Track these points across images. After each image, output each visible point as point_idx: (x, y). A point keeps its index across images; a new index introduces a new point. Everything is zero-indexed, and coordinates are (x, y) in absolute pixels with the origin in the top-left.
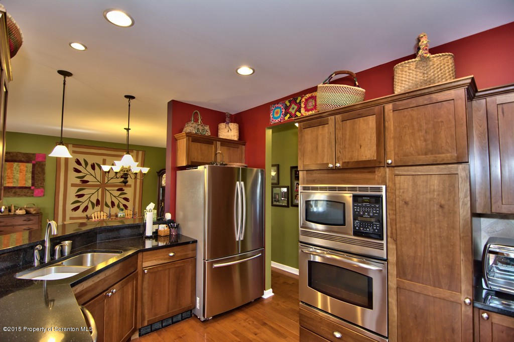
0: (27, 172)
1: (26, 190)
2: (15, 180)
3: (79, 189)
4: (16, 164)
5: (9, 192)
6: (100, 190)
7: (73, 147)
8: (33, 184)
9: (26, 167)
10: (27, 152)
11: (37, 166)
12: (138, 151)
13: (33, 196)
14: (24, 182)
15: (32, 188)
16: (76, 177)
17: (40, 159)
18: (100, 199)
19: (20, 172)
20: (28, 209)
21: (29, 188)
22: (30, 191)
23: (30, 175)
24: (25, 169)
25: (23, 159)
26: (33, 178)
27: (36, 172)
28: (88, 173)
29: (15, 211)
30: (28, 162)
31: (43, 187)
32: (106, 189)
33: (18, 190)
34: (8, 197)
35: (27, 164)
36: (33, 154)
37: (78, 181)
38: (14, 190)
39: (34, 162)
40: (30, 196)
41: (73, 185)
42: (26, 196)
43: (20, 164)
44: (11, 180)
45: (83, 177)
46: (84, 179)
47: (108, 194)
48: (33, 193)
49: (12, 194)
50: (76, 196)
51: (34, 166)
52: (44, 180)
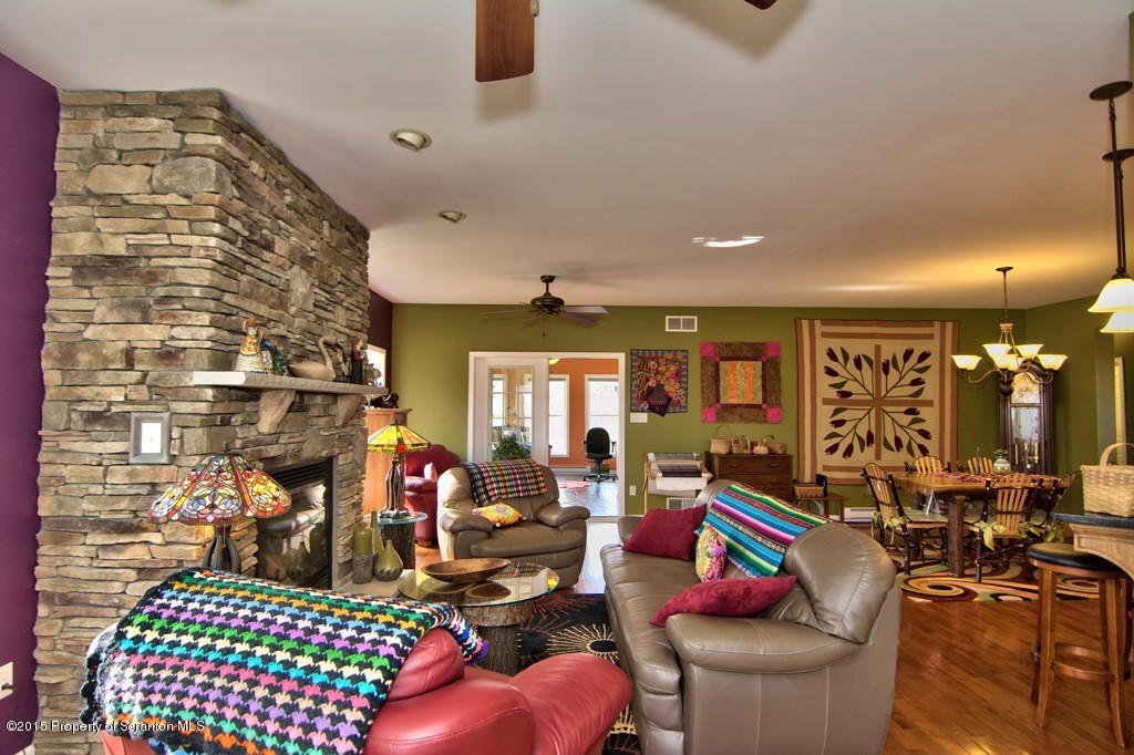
0: (755, 377)
1: (756, 411)
2: (740, 393)
3: (836, 410)
4: (740, 363)
5: (733, 414)
6: (873, 413)
7: (822, 324)
8: (764, 401)
9: (754, 369)
10: (754, 341)
11: (768, 365)
12: (943, 322)
13: (765, 422)
14: (752, 396)
15: (764, 406)
16: (831, 386)
17: (772, 354)
18: (873, 431)
19: (746, 378)
20: (771, 446)
21: (759, 406)
22: (762, 413)
23: (760, 383)
24: (753, 372)
25: (749, 355)
26: (764, 387)
27: (767, 377)
28: (849, 376)
29: (752, 448)
30: (755, 359)
31: (779, 405)
32: (884, 411)
33: (745, 411)
34: (732, 422)
35: (754, 363)
36: (763, 344)
37: (833, 394)
38: (739, 411)
39: (764, 359)
40: (761, 422)
41: (826, 401)
42: (755, 421)
43: (745, 362)
44: (734, 393)
45: (843, 384)
46: (843, 389)
47: (888, 420)
48: (765, 416)
49: (737, 417)
50: (832, 423)
51: (764, 365)
52: (780, 391)
